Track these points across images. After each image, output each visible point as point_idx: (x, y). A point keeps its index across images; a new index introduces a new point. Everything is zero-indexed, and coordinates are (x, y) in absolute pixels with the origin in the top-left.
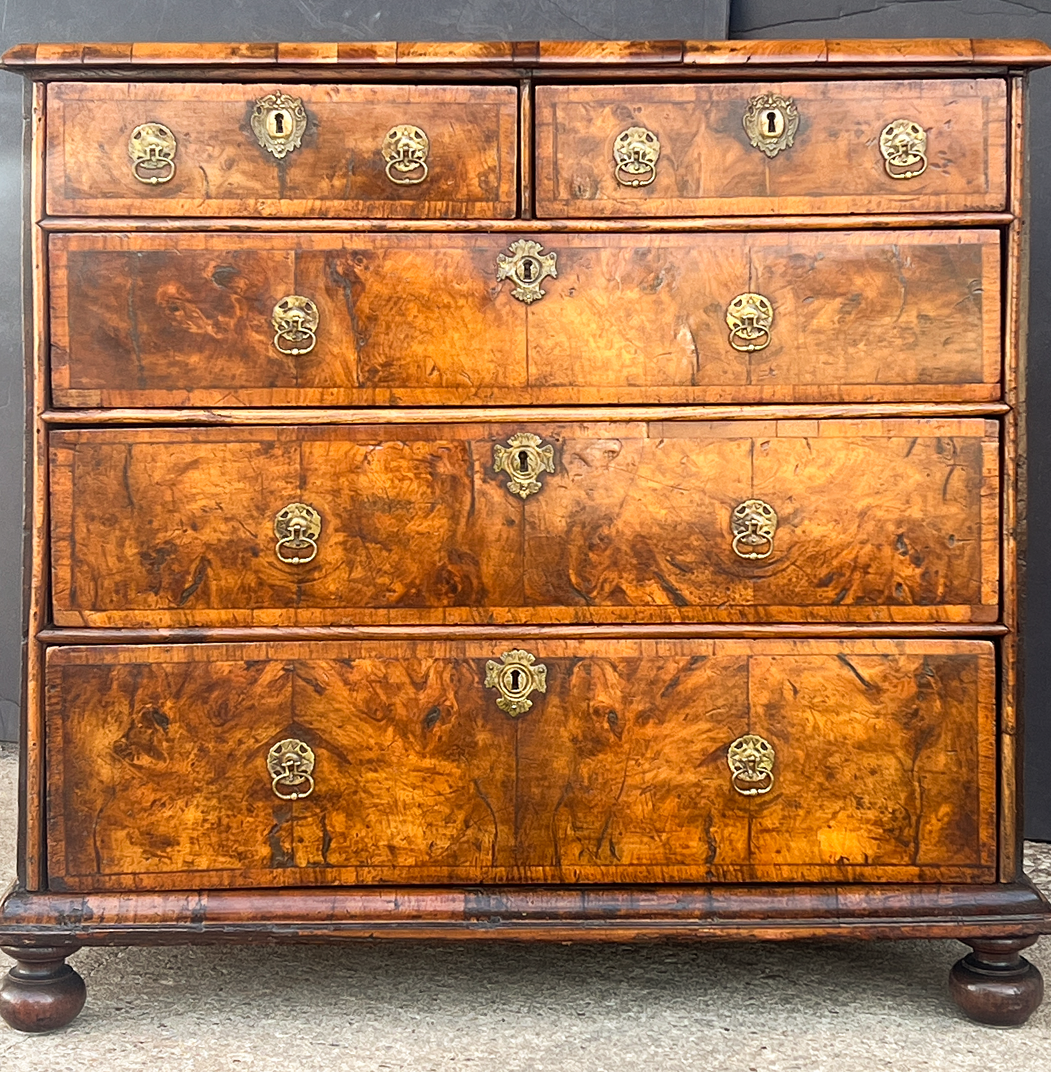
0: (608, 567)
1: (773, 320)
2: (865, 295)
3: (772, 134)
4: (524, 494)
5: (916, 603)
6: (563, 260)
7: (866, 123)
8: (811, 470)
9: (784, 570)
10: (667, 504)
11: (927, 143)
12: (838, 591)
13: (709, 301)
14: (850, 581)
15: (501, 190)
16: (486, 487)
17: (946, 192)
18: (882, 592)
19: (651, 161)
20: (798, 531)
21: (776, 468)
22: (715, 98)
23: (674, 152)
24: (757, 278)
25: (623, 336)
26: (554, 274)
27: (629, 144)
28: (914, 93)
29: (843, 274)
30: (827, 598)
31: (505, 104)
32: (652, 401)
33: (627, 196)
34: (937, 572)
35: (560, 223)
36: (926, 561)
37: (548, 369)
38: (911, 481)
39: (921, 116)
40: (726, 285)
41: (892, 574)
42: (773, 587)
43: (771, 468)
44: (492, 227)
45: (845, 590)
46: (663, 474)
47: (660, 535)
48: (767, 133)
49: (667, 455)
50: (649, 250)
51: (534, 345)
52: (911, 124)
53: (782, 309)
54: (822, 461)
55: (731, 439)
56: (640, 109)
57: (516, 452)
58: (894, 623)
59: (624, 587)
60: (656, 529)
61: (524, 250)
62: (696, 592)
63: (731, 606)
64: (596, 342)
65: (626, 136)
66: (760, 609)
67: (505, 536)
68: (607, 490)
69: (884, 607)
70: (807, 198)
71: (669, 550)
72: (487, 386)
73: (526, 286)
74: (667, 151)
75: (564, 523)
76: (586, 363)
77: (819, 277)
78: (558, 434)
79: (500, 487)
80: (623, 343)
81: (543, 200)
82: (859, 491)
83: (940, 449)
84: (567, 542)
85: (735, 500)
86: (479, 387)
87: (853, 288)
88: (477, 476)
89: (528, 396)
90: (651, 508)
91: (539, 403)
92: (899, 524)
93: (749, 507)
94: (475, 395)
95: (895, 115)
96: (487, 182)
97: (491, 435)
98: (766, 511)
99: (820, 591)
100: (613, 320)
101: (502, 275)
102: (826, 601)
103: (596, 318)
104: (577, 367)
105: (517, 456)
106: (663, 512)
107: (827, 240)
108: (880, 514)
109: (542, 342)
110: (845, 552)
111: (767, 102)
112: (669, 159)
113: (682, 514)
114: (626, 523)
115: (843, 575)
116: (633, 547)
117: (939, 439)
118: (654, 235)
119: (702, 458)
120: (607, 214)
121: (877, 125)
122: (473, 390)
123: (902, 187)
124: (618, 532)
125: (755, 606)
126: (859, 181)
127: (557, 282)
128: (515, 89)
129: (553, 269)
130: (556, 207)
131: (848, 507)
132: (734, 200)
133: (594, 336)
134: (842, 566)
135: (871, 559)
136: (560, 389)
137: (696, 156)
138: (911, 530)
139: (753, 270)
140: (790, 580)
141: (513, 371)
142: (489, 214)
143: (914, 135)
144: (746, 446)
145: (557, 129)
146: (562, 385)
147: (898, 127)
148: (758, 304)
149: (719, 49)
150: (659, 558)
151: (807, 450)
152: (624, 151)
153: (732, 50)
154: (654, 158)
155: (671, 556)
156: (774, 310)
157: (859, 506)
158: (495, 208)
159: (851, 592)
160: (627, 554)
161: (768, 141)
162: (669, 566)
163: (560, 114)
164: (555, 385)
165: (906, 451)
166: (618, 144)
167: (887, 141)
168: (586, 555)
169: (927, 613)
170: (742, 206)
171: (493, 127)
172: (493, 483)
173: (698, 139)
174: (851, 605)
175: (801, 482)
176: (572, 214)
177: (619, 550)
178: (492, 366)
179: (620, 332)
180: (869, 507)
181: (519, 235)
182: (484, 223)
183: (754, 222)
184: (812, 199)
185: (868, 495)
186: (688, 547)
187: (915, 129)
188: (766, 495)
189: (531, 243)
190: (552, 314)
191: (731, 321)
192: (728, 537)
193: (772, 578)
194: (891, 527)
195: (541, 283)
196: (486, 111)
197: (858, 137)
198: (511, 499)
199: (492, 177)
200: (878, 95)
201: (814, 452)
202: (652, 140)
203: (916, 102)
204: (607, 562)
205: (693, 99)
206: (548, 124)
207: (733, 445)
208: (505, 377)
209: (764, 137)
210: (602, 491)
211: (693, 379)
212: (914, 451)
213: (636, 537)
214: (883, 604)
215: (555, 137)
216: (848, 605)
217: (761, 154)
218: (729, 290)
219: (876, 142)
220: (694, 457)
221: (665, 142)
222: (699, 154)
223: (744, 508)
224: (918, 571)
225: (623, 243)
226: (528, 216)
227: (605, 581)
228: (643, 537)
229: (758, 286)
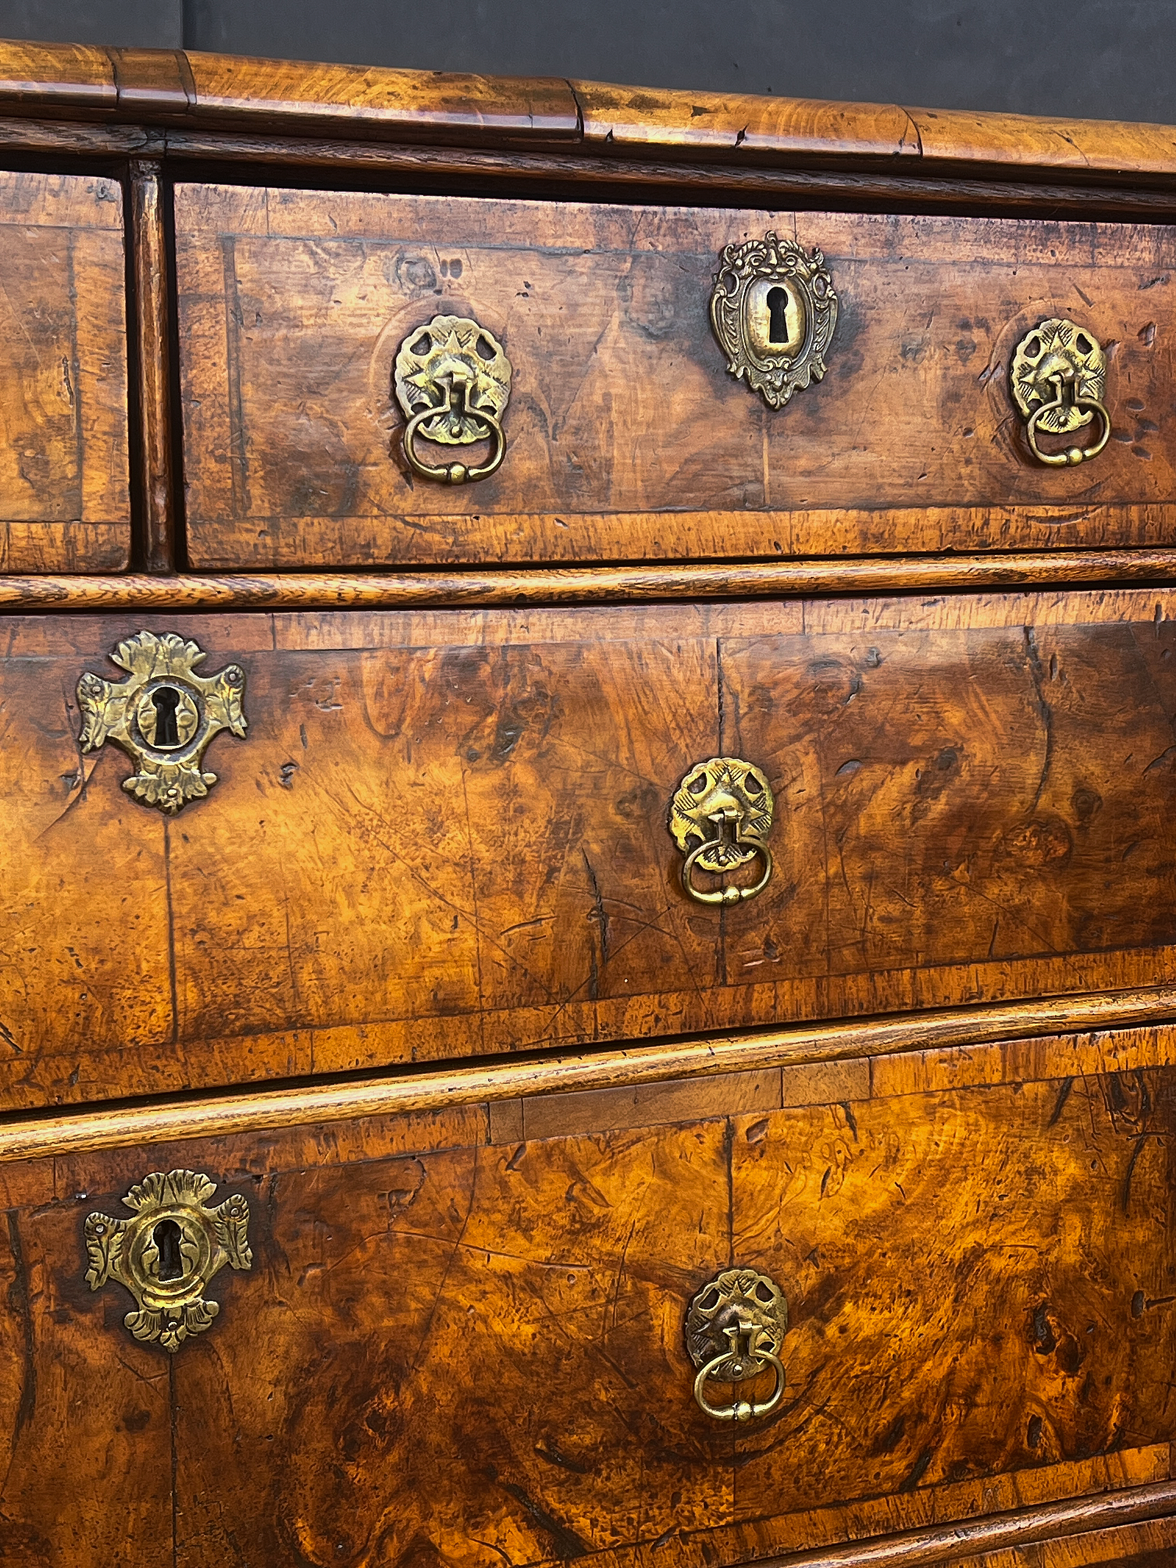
0: (395, 1494)
1: (776, 819)
2: (968, 749)
3: (779, 346)
4: (171, 1339)
5: (1069, 1456)
6: (262, 685)
7: (983, 324)
8: (855, 1179)
9: (800, 1429)
10: (537, 1308)
11: (1106, 379)
12: (913, 1454)
13: (628, 783)
14: (938, 1431)
15: (87, 488)
16: (66, 1335)
17: (1143, 500)
18: (999, 1444)
19: (491, 410)
20: (831, 1331)
21: (781, 1183)
22: (644, 245)
23: (545, 388)
24: (738, 720)
25: (424, 883)
26: (238, 726)
27: (433, 363)
28: (1078, 256)
29: (923, 700)
30: (890, 1477)
31: (88, 229)
32: (495, 1049)
33: (431, 507)
34: (1108, 1381)
35: (257, 584)
36: (1089, 1359)
37: (230, 989)
38: (1060, 1180)
39: (1094, 314)
40: (666, 737)
41: (1022, 1398)
42: (776, 1474)
43: (772, 1186)
44: (62, 596)
45: (926, 1455)
46: (527, 1232)
47: (520, 1391)
48: (767, 343)
49: (533, 1183)
50: (482, 653)
51: (190, 924)
52: (1076, 331)
53: (792, 794)
54: (878, 1155)
55: (681, 1126)
56: (457, 263)
57: (147, 1227)
58: (1022, 1510)
59: (435, 1538)
60: (511, 1378)
61: (153, 662)
62: (605, 1518)
63: (684, 1535)
64: (352, 905)
65: (426, 337)
66: (748, 1530)
67: (121, 1456)
68: (387, 1294)
69: (1003, 1477)
70: (853, 513)
71: (542, 1424)
72: (60, 1052)
73: (165, 762)
74: (529, 385)
75: (280, 1398)
76: (329, 963)
77: (871, 710)
78: (258, 1161)
79: (106, 1328)
80: (425, 903)
81: (206, 519)
82: (955, 1219)
83: (1117, 1101)
84: (288, 1448)
85: (691, 1275)
86: (38, 1055)
87: (942, 734)
88: (39, 1306)
89: (174, 1068)
90: (498, 1327)
91: (209, 1081)
92: (1037, 1279)
93: (726, 1289)
94: (26, 1080)
95: (1038, 306)
96: (42, 463)
97: (73, 1188)
98: (764, 1293)
99: (875, 1465)
100: (395, 842)
101: (95, 736)
102: (887, 1486)
103: (353, 840)
104: (306, 977)
105: (150, 1237)
106: (528, 1330)
107: (888, 617)
108: (998, 1264)
109: (213, 917)
110: (929, 1364)
111: (765, 261)
112: (534, 408)
113: (572, 1328)
114: (439, 1373)
115: (921, 1418)
116: (456, 1432)
117: (1115, 1077)
118: (492, 614)
119: (614, 1181)
120: (380, 555)
121: (1005, 329)
122: (19, 1067)
123: (1054, 487)
124: (418, 1398)
125: (736, 1524)
126: (964, 471)
127: (248, 751)
128: (115, 188)
129: (235, 713)
130: (245, 537)
131: (934, 1257)
132: (688, 519)
133: (348, 891)
134: (920, 1399)
135: (980, 1372)
136: (263, 1042)
137: (598, 399)
138: (1060, 1292)
139: (728, 699)
140: (813, 1450)
141: (134, 1001)
142: (54, 556)
143: (1080, 357)
144: (713, 1137)
145: (237, 313)
146: (266, 1028)
147: (1049, 335)
148: (740, 782)
149: (666, 106)
150: (518, 1448)
151: (847, 1132)
152: (420, 380)
153: (698, 111)
154: (499, 405)
155: (547, 1438)
156: (775, 796)
157: (956, 1254)
158: (70, 542)
159: (940, 1455)
160: (440, 1453)
161: (769, 364)
162: (544, 1466)
163: (244, 267)
164: (249, 1030)
165: (1049, 1109)
166: (406, 360)
167: (1026, 369)
168: (340, 1474)
169: (1088, 1473)
170: (707, 534)
171: (54, 297)
172: (86, 1319)
173: (605, 356)
174: (939, 1484)
175: (837, 1211)
176: (287, 556)
177: (420, 1444)
178: (72, 994)
179: (414, 873)
180: (977, 1252)
181: (139, 620)
182: (40, 585)
183: (734, 574)
184: (864, 514)
185: (975, 1224)
186: (587, 1409)
187: (1084, 345)
188: (759, 1253)
189: (171, 642)
190: (236, 837)
191: (680, 829)
192: (680, 1369)
193: (774, 1454)
194: (1022, 1292)
195: (202, 755)
196: (31, 248)
197: (965, 360)
198: (136, 1357)
199: (57, 449)
200: (1006, 255)
201: (862, 1134)
202: (493, 353)
203: (1085, 275)
204: (392, 1482)
205: (590, 243)
206: (212, 298)
207: (686, 1137)
208: (111, 1021)
209: (761, 354)
210: (377, 1300)
211: (591, 981)
212: (1065, 1111)
213: (462, 1405)
214: (1003, 1471)
215: (234, 333)
216: (932, 1486)
217: (751, 400)
218: (673, 750)
219: (1000, 373)
220: (597, 1181)
221: (522, 357)
222: (607, 396)
223: (715, 1293)
224: (1072, 1385)
225: (418, 636)
226: (164, 563)
227: (388, 1531)
228: (479, 1401)
229: (738, 739)
